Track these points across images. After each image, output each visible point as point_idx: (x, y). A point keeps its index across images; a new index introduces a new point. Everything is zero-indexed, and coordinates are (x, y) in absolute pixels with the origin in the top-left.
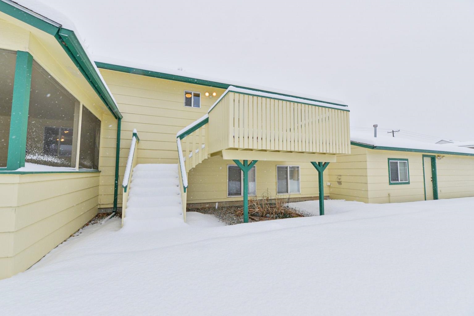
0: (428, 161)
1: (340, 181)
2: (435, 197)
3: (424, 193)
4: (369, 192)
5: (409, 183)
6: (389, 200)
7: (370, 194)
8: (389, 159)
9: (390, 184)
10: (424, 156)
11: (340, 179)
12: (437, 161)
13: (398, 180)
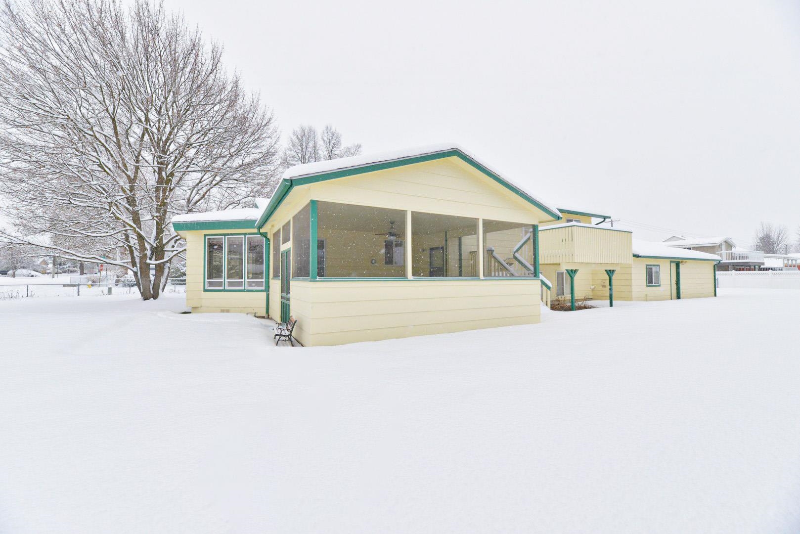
0: (674, 266)
1: (605, 284)
2: (678, 297)
3: (670, 294)
4: (633, 293)
5: (659, 286)
6: (646, 299)
7: (634, 295)
8: (647, 265)
9: (647, 286)
10: (671, 262)
11: (604, 283)
12: (681, 266)
13: (652, 283)
